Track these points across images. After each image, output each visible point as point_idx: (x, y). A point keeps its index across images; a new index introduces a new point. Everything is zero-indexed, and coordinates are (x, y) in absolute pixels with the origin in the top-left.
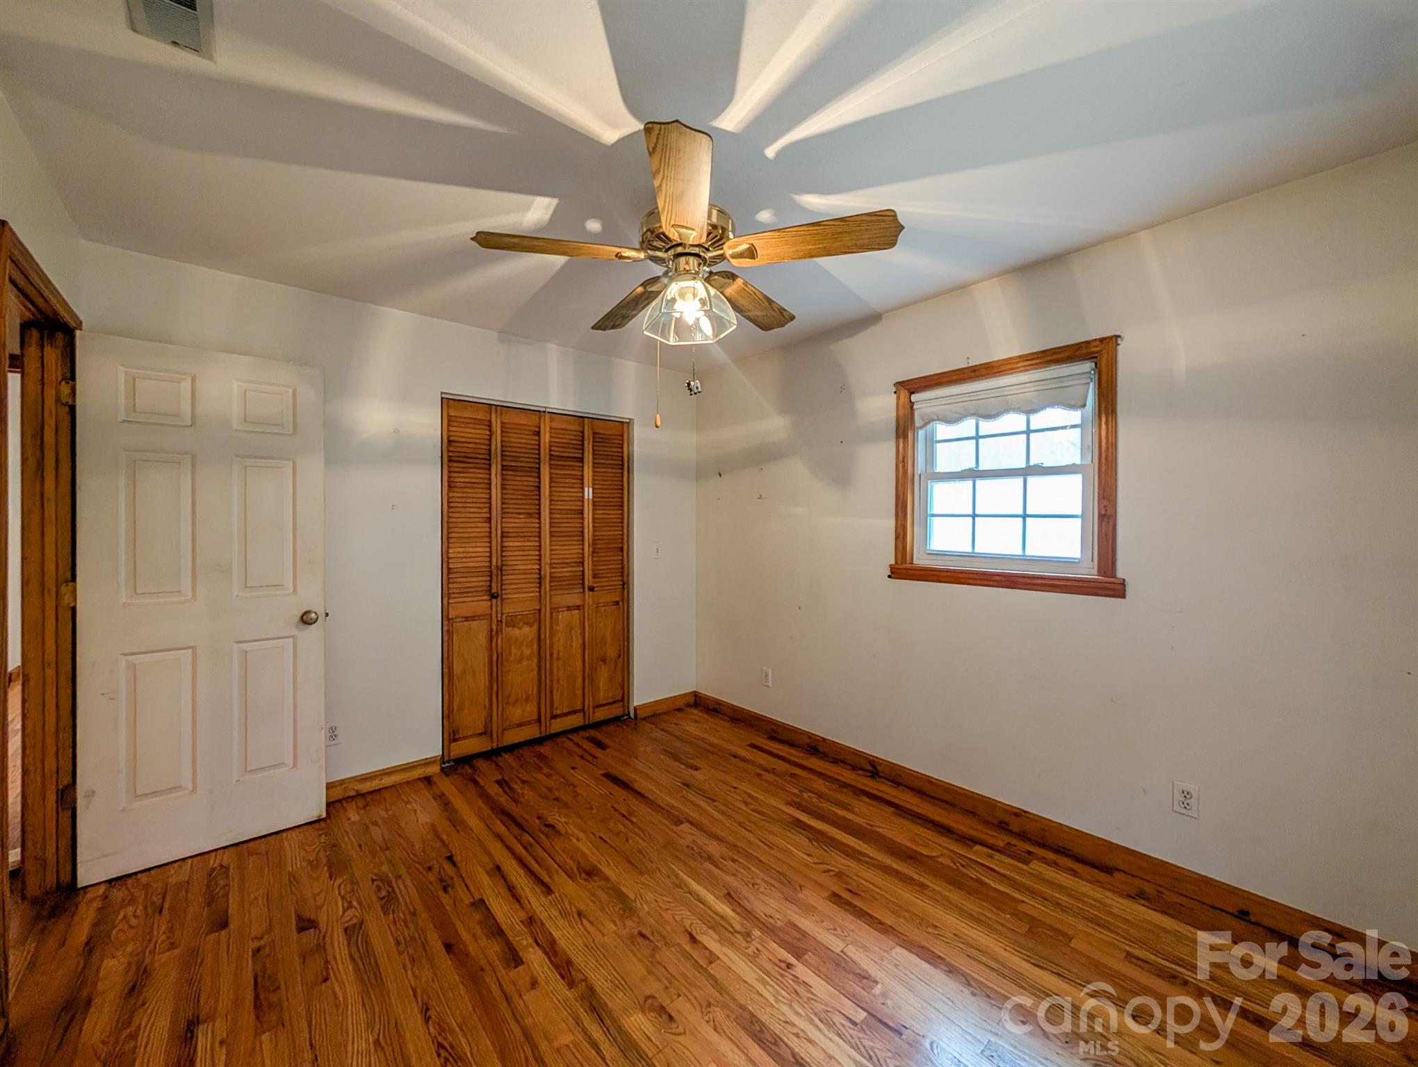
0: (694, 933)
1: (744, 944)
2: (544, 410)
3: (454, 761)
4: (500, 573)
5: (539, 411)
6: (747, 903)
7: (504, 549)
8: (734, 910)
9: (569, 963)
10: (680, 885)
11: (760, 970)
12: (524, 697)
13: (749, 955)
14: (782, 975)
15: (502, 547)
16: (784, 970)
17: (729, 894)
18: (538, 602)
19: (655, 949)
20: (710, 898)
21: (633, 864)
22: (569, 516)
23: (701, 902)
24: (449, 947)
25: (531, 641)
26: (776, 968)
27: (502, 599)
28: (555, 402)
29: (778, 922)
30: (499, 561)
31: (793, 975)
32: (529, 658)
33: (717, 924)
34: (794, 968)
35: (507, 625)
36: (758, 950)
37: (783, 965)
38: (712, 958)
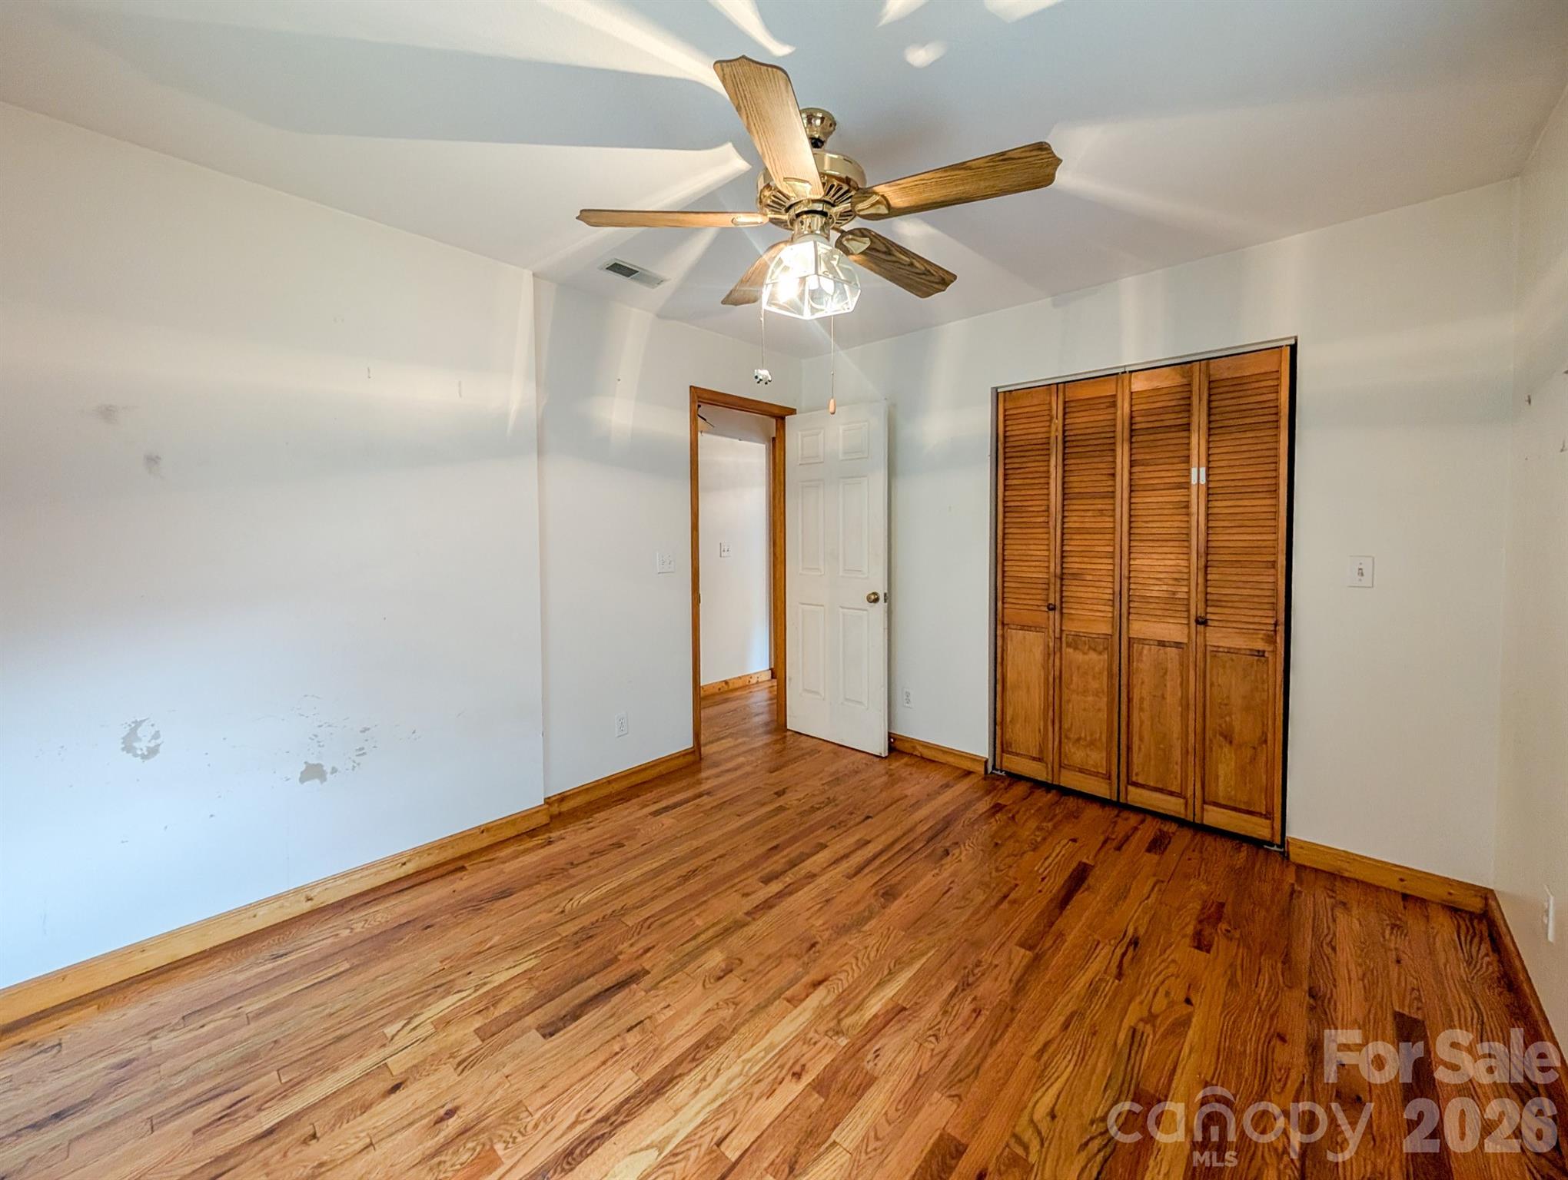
0: (825, 983)
1: (822, 1028)
2: (1122, 370)
3: (1006, 772)
4: (1058, 581)
5: (1117, 374)
6: (893, 1030)
7: (1065, 554)
8: (876, 1016)
9: (771, 907)
10: (900, 964)
11: (785, 1046)
12: (1088, 738)
13: (807, 1033)
14: (781, 1067)
15: (1062, 552)
16: (791, 1068)
17: (904, 1009)
18: (1110, 626)
19: (798, 957)
20: (890, 991)
21: (915, 923)
22: (1166, 512)
23: (878, 984)
24: (775, 848)
25: (1100, 673)
26: (791, 1062)
27: (1062, 613)
28: (1130, 356)
29: (871, 1064)
30: (1059, 568)
31: (783, 1079)
32: (1097, 694)
33: (847, 1002)
34: (794, 1080)
35: (1069, 645)
36: (815, 1043)
37: (797, 1069)
38: (794, 1002)
